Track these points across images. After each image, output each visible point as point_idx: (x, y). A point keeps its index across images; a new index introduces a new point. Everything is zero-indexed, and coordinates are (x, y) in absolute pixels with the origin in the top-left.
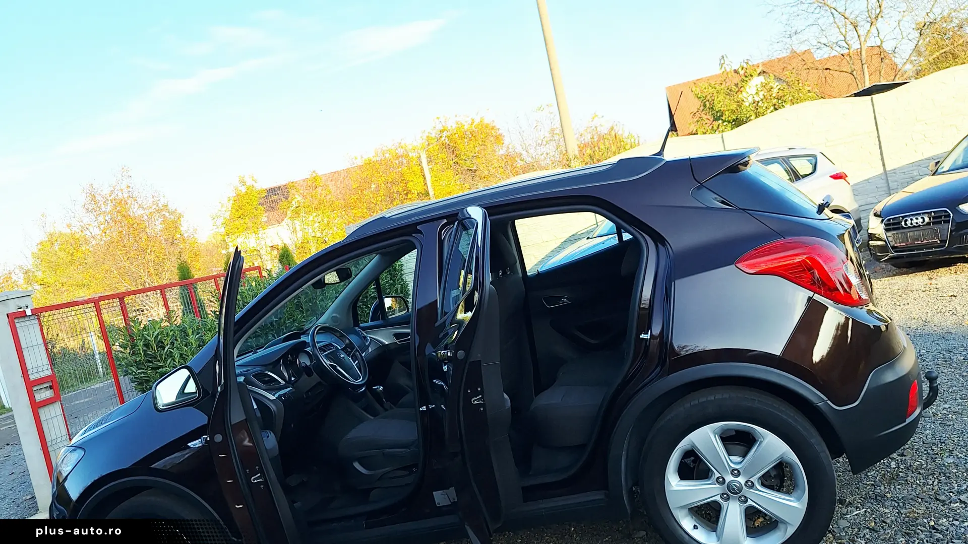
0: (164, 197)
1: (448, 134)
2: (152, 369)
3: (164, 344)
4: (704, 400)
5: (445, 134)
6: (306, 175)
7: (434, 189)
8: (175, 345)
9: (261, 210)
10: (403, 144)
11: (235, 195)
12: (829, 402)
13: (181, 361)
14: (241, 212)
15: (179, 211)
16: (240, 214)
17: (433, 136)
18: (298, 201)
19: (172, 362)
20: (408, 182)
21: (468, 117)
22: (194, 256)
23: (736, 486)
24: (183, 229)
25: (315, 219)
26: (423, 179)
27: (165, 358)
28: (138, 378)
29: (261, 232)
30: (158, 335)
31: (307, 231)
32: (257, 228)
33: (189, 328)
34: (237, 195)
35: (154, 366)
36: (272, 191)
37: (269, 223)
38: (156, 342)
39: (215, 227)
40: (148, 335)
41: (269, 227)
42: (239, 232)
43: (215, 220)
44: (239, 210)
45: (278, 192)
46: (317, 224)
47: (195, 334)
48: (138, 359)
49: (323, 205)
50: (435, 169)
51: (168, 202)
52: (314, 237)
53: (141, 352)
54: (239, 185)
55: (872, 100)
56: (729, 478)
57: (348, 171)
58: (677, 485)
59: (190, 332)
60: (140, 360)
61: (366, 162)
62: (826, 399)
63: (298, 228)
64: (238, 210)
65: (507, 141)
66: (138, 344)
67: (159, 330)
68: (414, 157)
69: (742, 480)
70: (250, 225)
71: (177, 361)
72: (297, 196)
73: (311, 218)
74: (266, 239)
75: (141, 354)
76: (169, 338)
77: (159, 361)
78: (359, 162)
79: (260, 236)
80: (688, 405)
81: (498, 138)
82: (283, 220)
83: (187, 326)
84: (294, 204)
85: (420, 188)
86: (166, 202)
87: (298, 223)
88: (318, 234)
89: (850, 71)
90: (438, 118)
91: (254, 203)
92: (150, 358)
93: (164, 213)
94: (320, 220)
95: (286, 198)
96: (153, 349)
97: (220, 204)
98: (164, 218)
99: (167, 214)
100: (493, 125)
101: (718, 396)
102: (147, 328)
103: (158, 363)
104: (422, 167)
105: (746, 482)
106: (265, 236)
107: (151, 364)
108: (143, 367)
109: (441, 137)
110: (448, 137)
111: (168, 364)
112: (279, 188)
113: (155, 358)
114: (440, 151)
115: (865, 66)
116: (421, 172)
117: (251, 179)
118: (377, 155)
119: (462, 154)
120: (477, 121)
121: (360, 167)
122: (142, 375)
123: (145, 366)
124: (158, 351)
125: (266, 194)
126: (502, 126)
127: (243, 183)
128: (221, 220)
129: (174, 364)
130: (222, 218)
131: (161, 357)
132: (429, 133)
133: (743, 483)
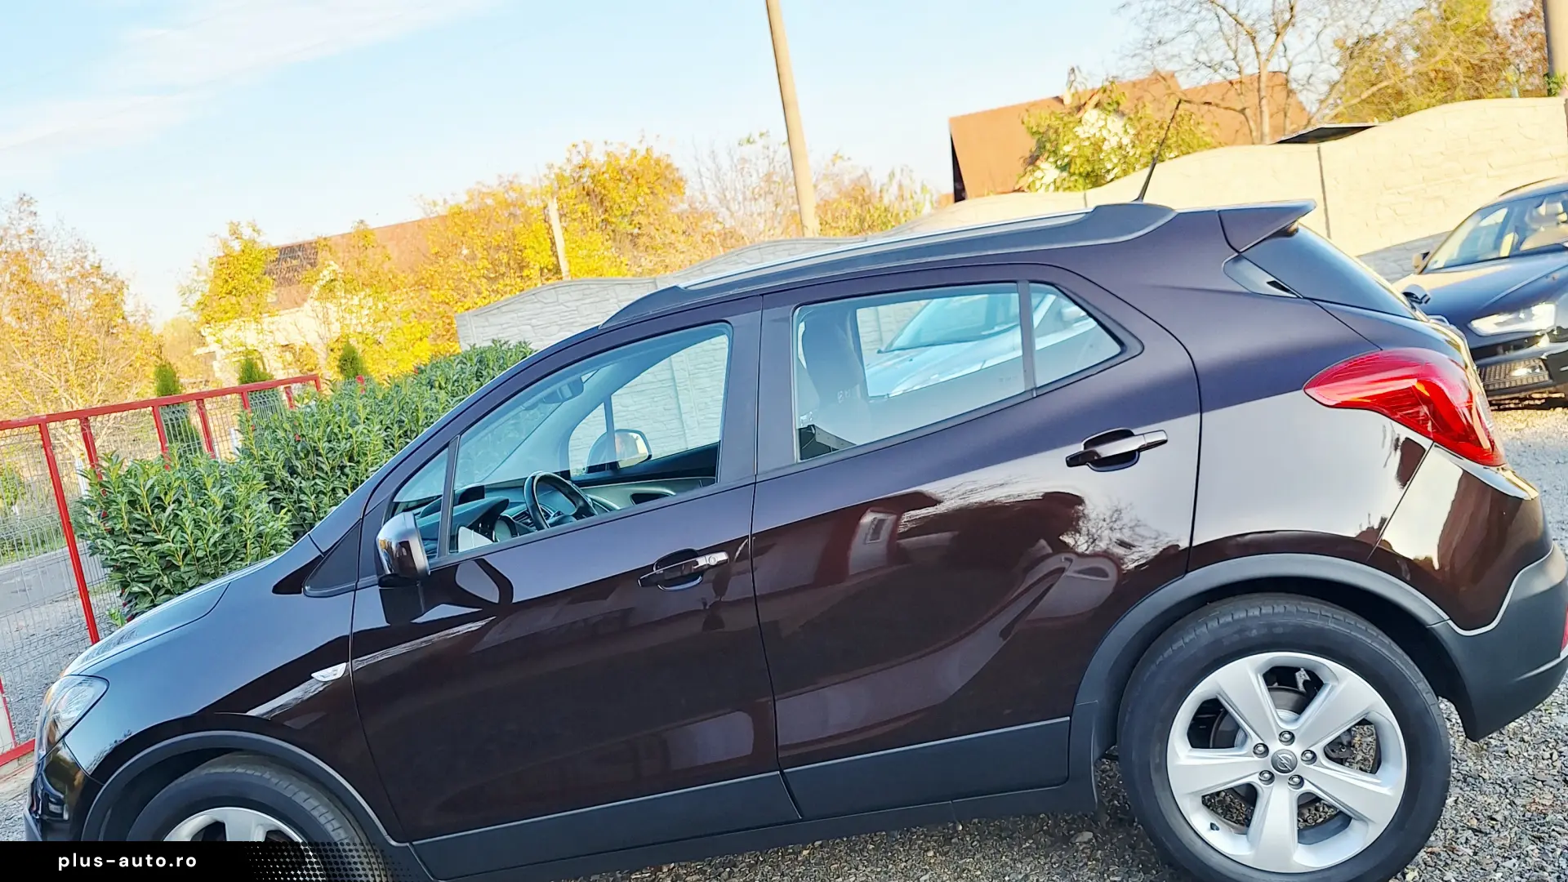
0: (94, 251)
1: (593, 172)
2: (145, 544)
3: (162, 501)
4: (1243, 615)
5: (587, 172)
6: (347, 229)
7: (569, 262)
8: (184, 504)
9: (268, 283)
10: (515, 186)
11: (222, 254)
12: (1450, 622)
13: (196, 531)
14: (232, 284)
15: (120, 277)
16: (230, 288)
17: (567, 174)
18: (334, 271)
19: (180, 532)
20: (525, 248)
21: (626, 147)
22: (145, 356)
23: (1286, 759)
24: (128, 308)
25: (363, 301)
26: (550, 245)
27: (166, 527)
28: (117, 560)
29: (266, 320)
30: (152, 487)
31: (348, 322)
32: (260, 313)
33: (208, 476)
34: (226, 255)
35: (145, 540)
36: (289, 252)
37: (280, 304)
38: (151, 497)
39: (186, 308)
40: (136, 486)
41: (282, 312)
42: (229, 318)
43: (186, 296)
44: (230, 280)
45: (300, 254)
46: (366, 312)
47: (218, 485)
48: (118, 527)
49: (378, 279)
50: (571, 229)
51: (101, 260)
52: (360, 333)
53: (124, 514)
54: (230, 238)
55: (1319, 151)
56: (1275, 746)
57: (419, 224)
58: (1189, 757)
59: (209, 483)
60: (121, 529)
61: (453, 211)
62: (1446, 617)
63: (333, 316)
64: (227, 281)
65: (691, 189)
66: (119, 500)
67: (155, 478)
68: (535, 208)
69: (1296, 749)
70: (247, 306)
71: (189, 532)
72: (332, 263)
73: (356, 301)
74: (276, 333)
75: (122, 518)
76: (173, 492)
77: (155, 531)
78: (441, 210)
79: (265, 326)
80: (1215, 624)
81: (677, 184)
82: (304, 300)
83: (203, 472)
84: (326, 274)
85: (547, 260)
86: (98, 261)
87: (332, 307)
88: (369, 328)
89: (1239, 107)
90: (575, 146)
91: (256, 271)
92: (139, 525)
93: (94, 280)
94: (371, 304)
95: (313, 265)
96: (143, 510)
97: (196, 270)
98: (94, 289)
99: (99, 283)
100: (669, 162)
101: (1267, 610)
102: (133, 473)
103: (153, 534)
104: (550, 226)
105: (1303, 754)
106: (273, 327)
107: (140, 536)
108: (125, 540)
109: (580, 177)
110: (593, 177)
111: (172, 536)
112: (300, 246)
113: (148, 525)
114: (578, 200)
115: (1264, 102)
116: (548, 233)
117: (251, 229)
118: (471, 200)
119: (616, 206)
120: (642, 152)
121: (443, 218)
122: (126, 555)
123: (128, 539)
124: (153, 513)
125: (277, 256)
126: (684, 164)
127: (235, 233)
128: (197, 297)
129: (182, 537)
130: (199, 293)
131: (159, 524)
132: (560, 168)
133: (1298, 754)
